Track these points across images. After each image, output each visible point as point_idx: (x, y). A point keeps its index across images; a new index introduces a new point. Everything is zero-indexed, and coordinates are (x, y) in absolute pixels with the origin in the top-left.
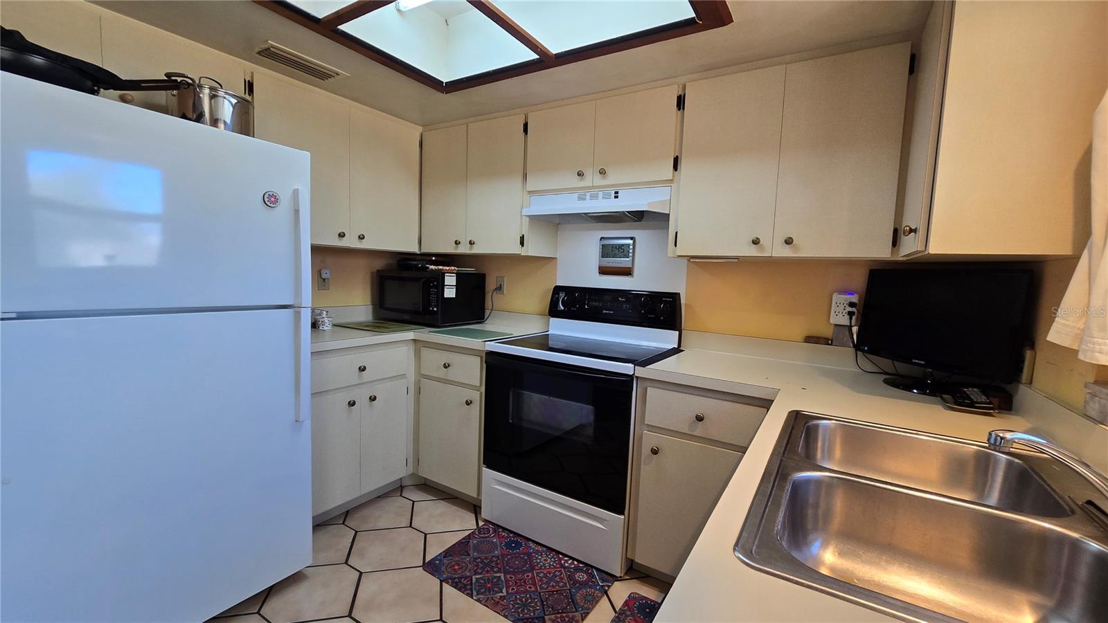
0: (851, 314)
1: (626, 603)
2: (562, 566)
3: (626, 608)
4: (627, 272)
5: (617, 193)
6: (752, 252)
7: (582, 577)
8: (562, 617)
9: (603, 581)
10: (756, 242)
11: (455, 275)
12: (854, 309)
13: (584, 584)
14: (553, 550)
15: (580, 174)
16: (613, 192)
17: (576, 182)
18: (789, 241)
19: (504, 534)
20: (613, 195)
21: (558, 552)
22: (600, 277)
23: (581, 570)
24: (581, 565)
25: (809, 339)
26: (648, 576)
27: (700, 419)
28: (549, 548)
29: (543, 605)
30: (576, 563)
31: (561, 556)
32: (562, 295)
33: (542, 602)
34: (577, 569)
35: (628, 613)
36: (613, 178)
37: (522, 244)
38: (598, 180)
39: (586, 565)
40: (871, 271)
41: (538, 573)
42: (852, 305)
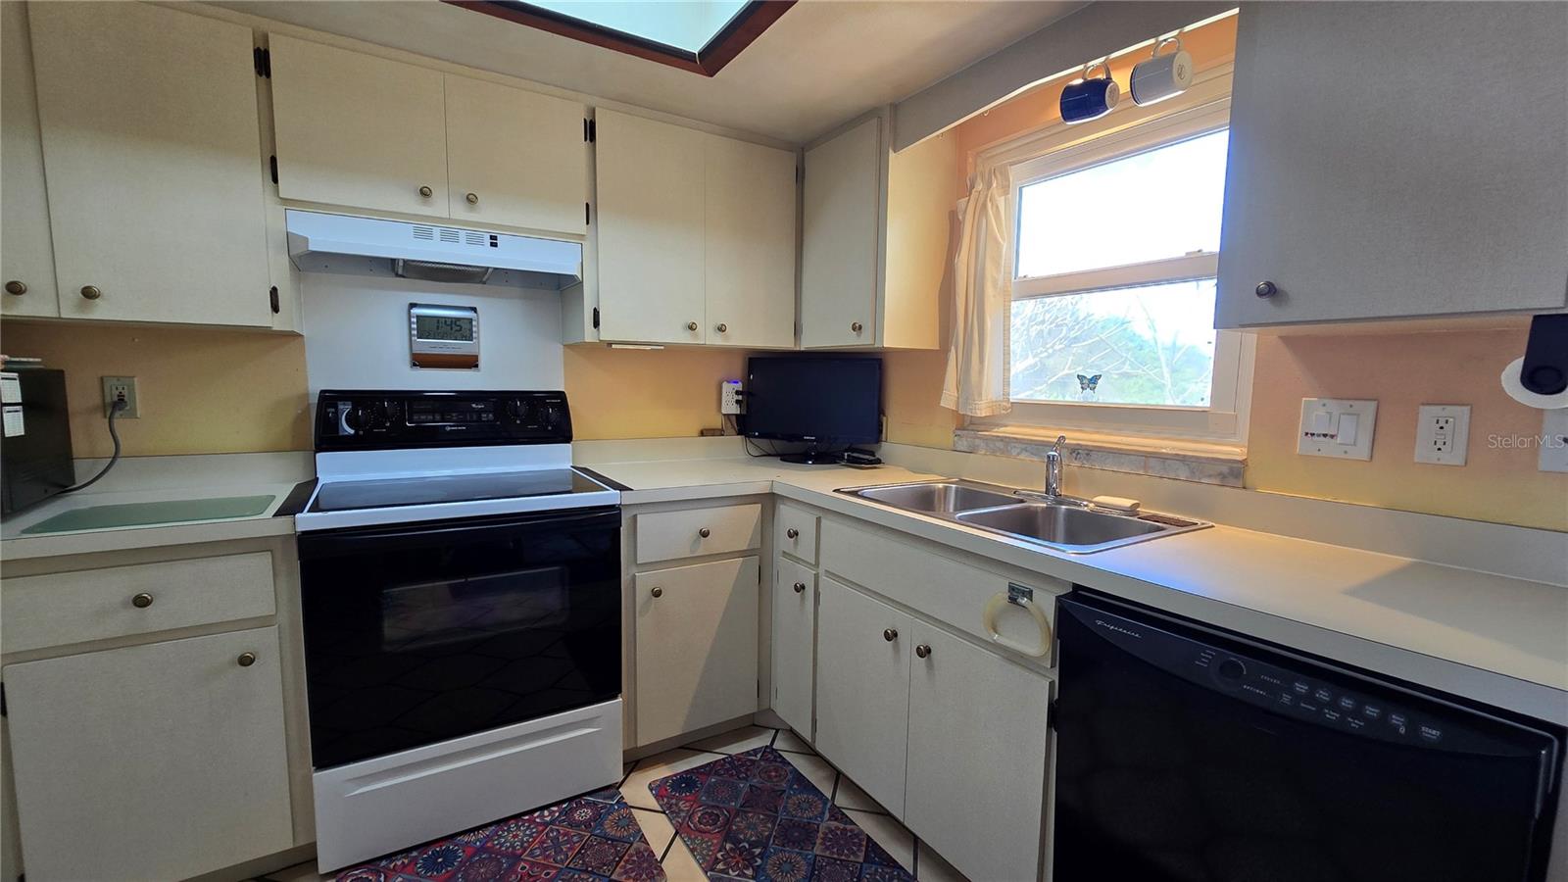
0: (737, 402)
1: (656, 797)
2: (546, 824)
3: (665, 800)
4: (470, 363)
5: (492, 238)
6: (684, 338)
7: (583, 814)
8: (627, 862)
9: (612, 798)
10: (692, 327)
11: (15, 375)
12: (740, 397)
13: (598, 818)
14: (506, 820)
15: (425, 193)
16: (488, 236)
17: (412, 205)
18: (721, 329)
19: (399, 863)
20: (488, 241)
21: (517, 817)
22: (414, 372)
23: (572, 810)
24: (564, 806)
25: (702, 433)
26: (637, 762)
27: (705, 534)
28: (497, 823)
29: (592, 872)
30: (555, 809)
31: (527, 817)
32: (345, 408)
33: (586, 871)
34: (568, 813)
35: (674, 801)
36: (489, 213)
37: (275, 308)
38: (460, 212)
39: (570, 800)
40: (750, 359)
41: (531, 854)
42: (737, 393)
